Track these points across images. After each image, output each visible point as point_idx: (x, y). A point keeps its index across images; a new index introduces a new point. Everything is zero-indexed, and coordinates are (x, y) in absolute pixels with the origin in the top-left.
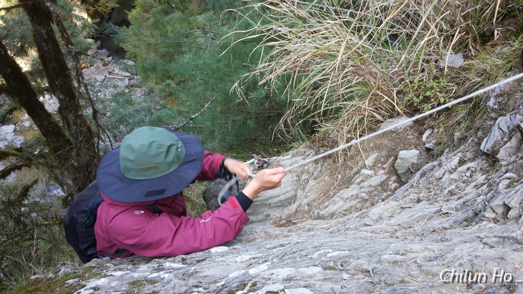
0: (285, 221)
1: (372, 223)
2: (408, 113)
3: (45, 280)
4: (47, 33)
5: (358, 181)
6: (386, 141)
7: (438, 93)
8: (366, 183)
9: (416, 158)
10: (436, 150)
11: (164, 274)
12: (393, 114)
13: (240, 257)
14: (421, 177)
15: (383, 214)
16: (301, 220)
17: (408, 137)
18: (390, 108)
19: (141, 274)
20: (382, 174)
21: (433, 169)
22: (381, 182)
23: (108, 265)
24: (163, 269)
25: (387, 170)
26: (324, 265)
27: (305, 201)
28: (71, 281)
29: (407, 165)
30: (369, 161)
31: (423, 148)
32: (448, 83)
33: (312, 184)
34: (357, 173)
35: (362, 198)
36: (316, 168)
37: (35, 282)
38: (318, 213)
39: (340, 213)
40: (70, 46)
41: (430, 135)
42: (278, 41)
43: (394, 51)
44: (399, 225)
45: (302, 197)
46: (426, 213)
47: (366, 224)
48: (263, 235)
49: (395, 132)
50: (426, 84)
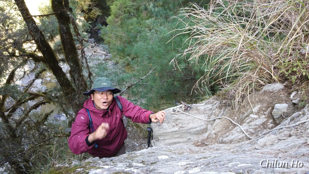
0: (201, 143)
1: (259, 148)
2: (281, 81)
3: (64, 168)
4: (67, 29)
5: (248, 121)
6: (266, 98)
7: (301, 69)
8: (253, 123)
9: (286, 109)
10: (300, 104)
11: (134, 169)
12: (271, 81)
13: (180, 162)
14: (291, 121)
15: (266, 142)
16: (211, 143)
17: (281, 96)
18: (269, 77)
19: (120, 168)
20: (264, 118)
21: (299, 117)
22: (263, 123)
23: (99, 162)
24: (132, 167)
25: (266, 116)
26: (236, 172)
27: (213, 132)
28: (79, 170)
29: (280, 113)
30: (255, 110)
31: (291, 103)
32: (308, 63)
33: (218, 122)
34: (247, 116)
35: (251, 132)
36: (220, 112)
37: (58, 168)
38: (222, 140)
39: (236, 141)
40: (79, 36)
41: (295, 95)
42: (201, 35)
43: (272, 42)
44: (279, 150)
45: (211, 129)
46: (297, 144)
47: (256, 148)
48: (188, 150)
49: (272, 92)
50: (293, 64)
